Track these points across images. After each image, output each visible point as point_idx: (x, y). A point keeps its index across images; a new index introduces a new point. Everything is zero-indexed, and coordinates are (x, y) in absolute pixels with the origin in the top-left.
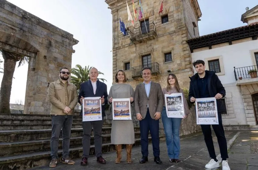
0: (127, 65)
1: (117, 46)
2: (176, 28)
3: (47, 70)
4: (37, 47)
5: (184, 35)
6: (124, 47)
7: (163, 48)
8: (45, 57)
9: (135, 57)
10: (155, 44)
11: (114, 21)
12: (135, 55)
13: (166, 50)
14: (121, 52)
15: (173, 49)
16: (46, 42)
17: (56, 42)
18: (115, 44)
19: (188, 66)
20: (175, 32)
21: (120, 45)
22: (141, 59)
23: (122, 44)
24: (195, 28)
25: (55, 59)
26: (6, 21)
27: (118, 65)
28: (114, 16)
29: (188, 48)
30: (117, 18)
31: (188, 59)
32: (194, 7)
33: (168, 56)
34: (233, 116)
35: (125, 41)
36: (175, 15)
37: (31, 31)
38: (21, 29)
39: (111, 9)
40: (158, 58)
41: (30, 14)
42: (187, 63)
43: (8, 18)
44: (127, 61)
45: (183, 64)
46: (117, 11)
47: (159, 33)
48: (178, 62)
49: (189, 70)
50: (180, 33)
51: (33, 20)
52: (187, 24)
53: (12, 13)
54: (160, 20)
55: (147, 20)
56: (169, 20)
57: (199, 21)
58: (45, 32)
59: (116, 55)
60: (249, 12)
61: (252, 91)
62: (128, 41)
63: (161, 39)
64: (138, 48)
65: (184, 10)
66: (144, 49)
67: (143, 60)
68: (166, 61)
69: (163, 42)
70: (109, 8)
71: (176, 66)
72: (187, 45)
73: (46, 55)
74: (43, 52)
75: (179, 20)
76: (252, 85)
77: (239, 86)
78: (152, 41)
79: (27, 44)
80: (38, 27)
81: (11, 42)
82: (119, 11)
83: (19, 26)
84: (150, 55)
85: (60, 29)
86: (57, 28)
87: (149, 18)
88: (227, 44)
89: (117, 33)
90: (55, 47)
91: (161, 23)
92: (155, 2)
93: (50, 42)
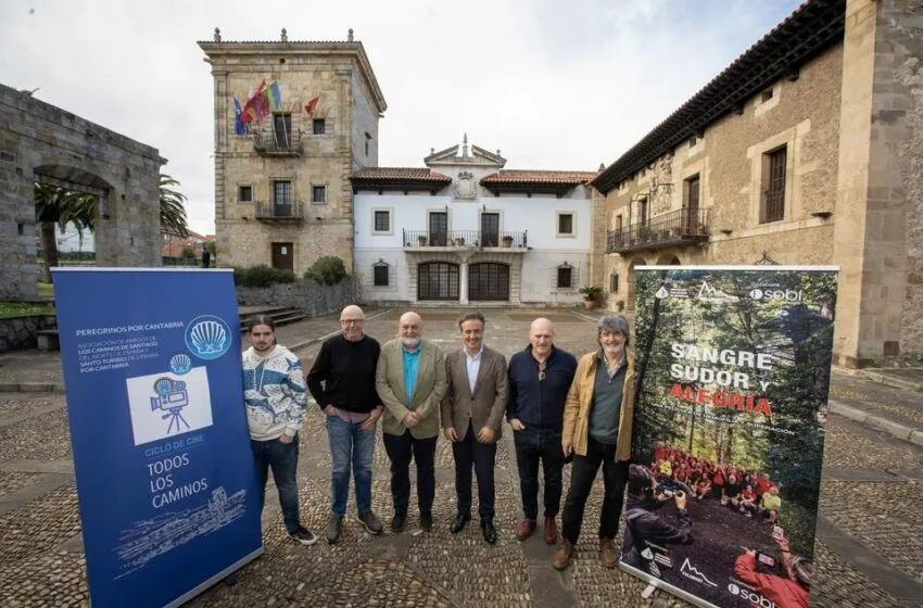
0: (245, 193)
1: (224, 150)
2: (336, 149)
3: (127, 219)
4: (111, 181)
5: (347, 166)
6: (240, 156)
7: (313, 176)
8: (123, 196)
9: (262, 182)
10: (300, 167)
11: (218, 94)
12: (261, 176)
13: (317, 182)
14: (233, 166)
15: (328, 183)
16: (122, 172)
17: (136, 168)
18: (219, 144)
19: (348, 215)
20: (333, 156)
21: (231, 149)
22: (272, 188)
23: (236, 149)
24: (370, 142)
25: (137, 197)
26: (67, 146)
27: (227, 188)
28: (218, 83)
29: (350, 188)
30: (224, 90)
31: (348, 205)
32: (374, 97)
33: (318, 192)
34: (394, 289)
35: (243, 145)
36: (337, 127)
37: (100, 157)
38: (87, 155)
39: (212, 64)
40: (301, 192)
41: (95, 126)
42: (347, 210)
43: (69, 140)
44: (245, 184)
45: (341, 210)
46: (227, 74)
47: (307, 149)
48: (334, 206)
49: (347, 221)
50: (342, 160)
51: (101, 136)
52: (353, 148)
53: (71, 131)
54: (311, 127)
55: (288, 115)
56: (326, 131)
57: (381, 119)
58: (119, 154)
59: (223, 168)
60: (433, 156)
61: (419, 261)
62: (249, 146)
63: (312, 161)
64: (267, 167)
65: (351, 123)
66: (279, 170)
67: (275, 189)
68: (315, 200)
69: (313, 167)
70: (205, 60)
71: (330, 211)
72: (348, 183)
73: (124, 193)
74: (119, 188)
75: (342, 138)
76: (420, 253)
77: (407, 252)
78: (294, 161)
79: (97, 179)
80: (109, 147)
81: (72, 178)
82: (229, 77)
83: (85, 152)
84: (289, 182)
85: (139, 144)
86: (134, 142)
87: (293, 115)
88: (402, 193)
89: (225, 122)
90: (136, 178)
91: (312, 131)
92: (305, 89)
93: (128, 170)
